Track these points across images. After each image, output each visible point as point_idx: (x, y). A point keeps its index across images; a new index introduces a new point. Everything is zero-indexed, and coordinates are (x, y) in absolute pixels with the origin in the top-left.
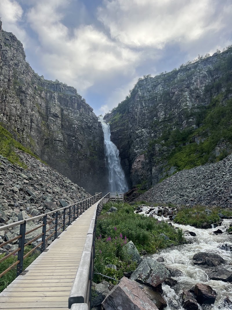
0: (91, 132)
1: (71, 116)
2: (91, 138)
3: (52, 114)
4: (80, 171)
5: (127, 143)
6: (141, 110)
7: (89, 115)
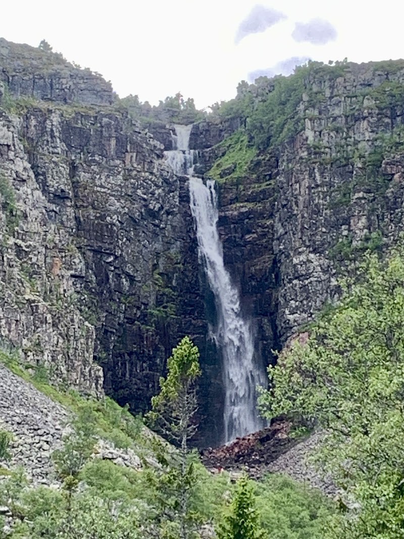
0: (158, 226)
1: (101, 186)
2: (158, 246)
3: (51, 195)
4: (129, 355)
5: (269, 265)
6: (310, 191)
7: (152, 173)
